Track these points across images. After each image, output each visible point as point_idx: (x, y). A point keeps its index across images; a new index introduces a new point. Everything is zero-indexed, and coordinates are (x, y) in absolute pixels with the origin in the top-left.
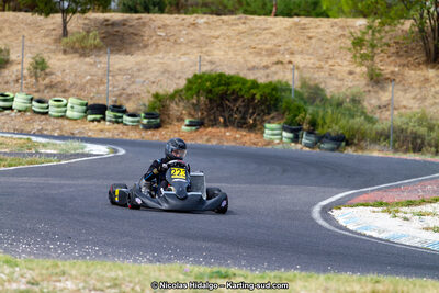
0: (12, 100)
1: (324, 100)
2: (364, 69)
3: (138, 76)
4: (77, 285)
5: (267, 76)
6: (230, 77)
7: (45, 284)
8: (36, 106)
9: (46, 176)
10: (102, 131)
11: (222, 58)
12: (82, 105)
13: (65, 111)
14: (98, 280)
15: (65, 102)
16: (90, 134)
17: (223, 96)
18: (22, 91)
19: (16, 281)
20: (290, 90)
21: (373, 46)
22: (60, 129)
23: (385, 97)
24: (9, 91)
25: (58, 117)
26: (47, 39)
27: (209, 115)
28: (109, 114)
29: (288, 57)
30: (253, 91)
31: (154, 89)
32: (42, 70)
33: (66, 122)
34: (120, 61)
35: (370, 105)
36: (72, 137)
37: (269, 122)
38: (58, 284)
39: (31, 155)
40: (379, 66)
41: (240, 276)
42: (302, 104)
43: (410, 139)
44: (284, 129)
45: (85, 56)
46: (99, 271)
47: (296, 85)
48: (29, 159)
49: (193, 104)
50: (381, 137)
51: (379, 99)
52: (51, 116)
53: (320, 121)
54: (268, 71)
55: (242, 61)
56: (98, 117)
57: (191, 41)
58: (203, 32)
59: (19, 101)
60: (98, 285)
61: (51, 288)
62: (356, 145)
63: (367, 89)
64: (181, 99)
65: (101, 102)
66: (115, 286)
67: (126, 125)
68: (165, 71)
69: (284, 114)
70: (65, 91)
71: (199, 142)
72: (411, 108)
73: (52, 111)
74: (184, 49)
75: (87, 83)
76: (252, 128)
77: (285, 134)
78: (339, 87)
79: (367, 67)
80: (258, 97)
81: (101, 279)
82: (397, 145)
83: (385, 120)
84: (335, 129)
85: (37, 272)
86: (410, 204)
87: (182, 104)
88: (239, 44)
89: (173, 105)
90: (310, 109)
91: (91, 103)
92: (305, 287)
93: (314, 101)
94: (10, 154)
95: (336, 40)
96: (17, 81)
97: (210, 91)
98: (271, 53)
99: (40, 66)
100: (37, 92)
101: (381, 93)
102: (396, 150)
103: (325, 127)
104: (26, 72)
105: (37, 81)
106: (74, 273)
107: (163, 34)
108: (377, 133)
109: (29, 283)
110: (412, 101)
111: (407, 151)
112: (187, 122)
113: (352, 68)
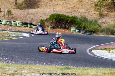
0: (2, 21)
1: (87, 21)
2: (98, 12)
3: (36, 15)
4: (27, 71)
5: (72, 14)
6: (61, 15)
7: (18, 71)
8: (8, 23)
9: (13, 42)
10: (26, 30)
11: (59, 10)
12: (21, 23)
13: (17, 24)
14: (33, 70)
15: (16, 22)
16: (23, 31)
17: (60, 20)
18: (5, 19)
19: (10, 70)
20: (78, 18)
21: (100, 6)
22: (15, 29)
23: (104, 20)
24: (1, 19)
25: (15, 26)
26: (11, 5)
27: (56, 25)
28: (28, 25)
29: (77, 9)
30: (68, 19)
31: (41, 18)
32: (10, 13)
33: (17, 27)
34: (31, 11)
35: (100, 22)
36: (18, 31)
37: (72, 27)
38: (22, 71)
39: (8, 36)
40: (102, 12)
41: (73, 69)
42: (81, 22)
43: (111, 31)
44: (76, 29)
45: (22, 10)
46: (33, 68)
47: (79, 17)
48: (8, 37)
49: (52, 22)
50: (103, 31)
51: (102, 21)
52: (12, 26)
53: (86, 27)
54: (72, 13)
55: (64, 11)
56: (26, 26)
57: (51, 5)
58: (54, 3)
59: (4, 22)
60: (34, 71)
61: (20, 72)
62: (96, 33)
63: (99, 18)
64: (48, 21)
65: (26, 22)
66: (38, 72)
67: (33, 28)
68: (44, 13)
69: (76, 25)
70: (16, 19)
71: (53, 33)
72: (111, 23)
73: (13, 24)
74: (49, 7)
75: (22, 17)
76: (67, 29)
77: (77, 30)
78: (91, 18)
79: (99, 12)
80: (69, 20)
81: (34, 70)
82: (107, 33)
83: (104, 26)
84: (90, 29)
85: (16, 68)
86: (113, 49)
87: (48, 22)
88: (64, 6)
89: (46, 23)
90: (84, 24)
91: (23, 22)
92: (91, 71)
93: (84, 21)
94: (2, 36)
95: (90, 5)
96: (3, 16)
97: (56, 19)
98: (72, 8)
99: (9, 12)
100: (9, 19)
101: (103, 19)
102: (107, 34)
103: (88, 28)
104: (6, 14)
105: (9, 16)
106: (26, 68)
107: (43, 3)
108: (102, 30)
109: (14, 71)
110: (111, 21)
111: (110, 34)
112: (50, 27)
113: (95, 12)
